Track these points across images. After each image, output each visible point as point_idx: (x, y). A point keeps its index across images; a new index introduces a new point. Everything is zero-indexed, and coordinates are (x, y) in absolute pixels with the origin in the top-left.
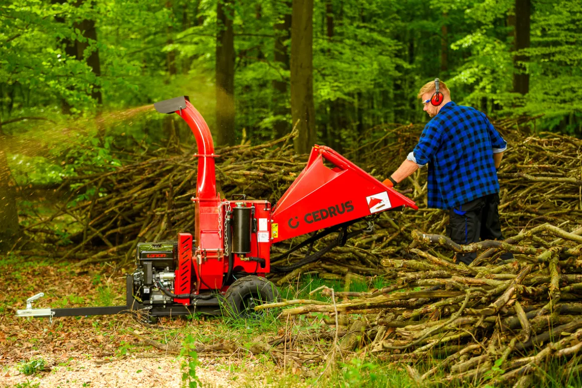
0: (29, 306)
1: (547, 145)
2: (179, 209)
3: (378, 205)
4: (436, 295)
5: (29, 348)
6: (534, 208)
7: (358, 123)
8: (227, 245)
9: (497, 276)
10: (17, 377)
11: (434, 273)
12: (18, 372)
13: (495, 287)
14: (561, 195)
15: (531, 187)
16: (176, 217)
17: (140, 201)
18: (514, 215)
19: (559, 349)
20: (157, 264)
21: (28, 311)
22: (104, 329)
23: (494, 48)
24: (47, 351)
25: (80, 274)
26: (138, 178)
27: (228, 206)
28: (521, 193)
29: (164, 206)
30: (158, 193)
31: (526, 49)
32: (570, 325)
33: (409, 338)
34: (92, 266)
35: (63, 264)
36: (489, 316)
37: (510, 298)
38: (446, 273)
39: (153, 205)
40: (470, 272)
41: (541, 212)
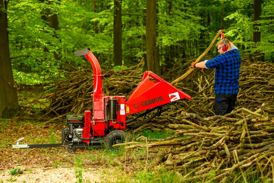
0: (18, 143)
1: (261, 68)
2: (89, 99)
3: (174, 98)
4: (193, 140)
5: (15, 163)
6: (253, 97)
7: (182, 55)
8: (106, 116)
9: (220, 131)
10: (8, 176)
11: (192, 130)
12: (8, 174)
13: (218, 136)
14: (266, 91)
15: (252, 88)
16: (87, 102)
17: (72, 94)
18: (243, 100)
19: (242, 165)
20: (75, 125)
21: (17, 146)
22: (51, 154)
23: (244, 20)
24: (23, 164)
25: (45, 128)
26: (71, 84)
27: (106, 98)
28: (247, 90)
29: (83, 97)
30: (80, 91)
31: (257, 21)
32: (249, 154)
33: (179, 159)
34: (50, 124)
35: (38, 123)
36: (213, 150)
37: (222, 142)
38: (197, 130)
39: (78, 96)
40: (208, 130)
41: (257, 99)
